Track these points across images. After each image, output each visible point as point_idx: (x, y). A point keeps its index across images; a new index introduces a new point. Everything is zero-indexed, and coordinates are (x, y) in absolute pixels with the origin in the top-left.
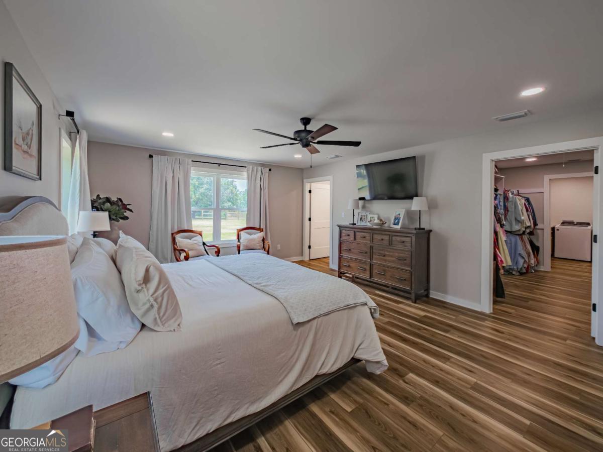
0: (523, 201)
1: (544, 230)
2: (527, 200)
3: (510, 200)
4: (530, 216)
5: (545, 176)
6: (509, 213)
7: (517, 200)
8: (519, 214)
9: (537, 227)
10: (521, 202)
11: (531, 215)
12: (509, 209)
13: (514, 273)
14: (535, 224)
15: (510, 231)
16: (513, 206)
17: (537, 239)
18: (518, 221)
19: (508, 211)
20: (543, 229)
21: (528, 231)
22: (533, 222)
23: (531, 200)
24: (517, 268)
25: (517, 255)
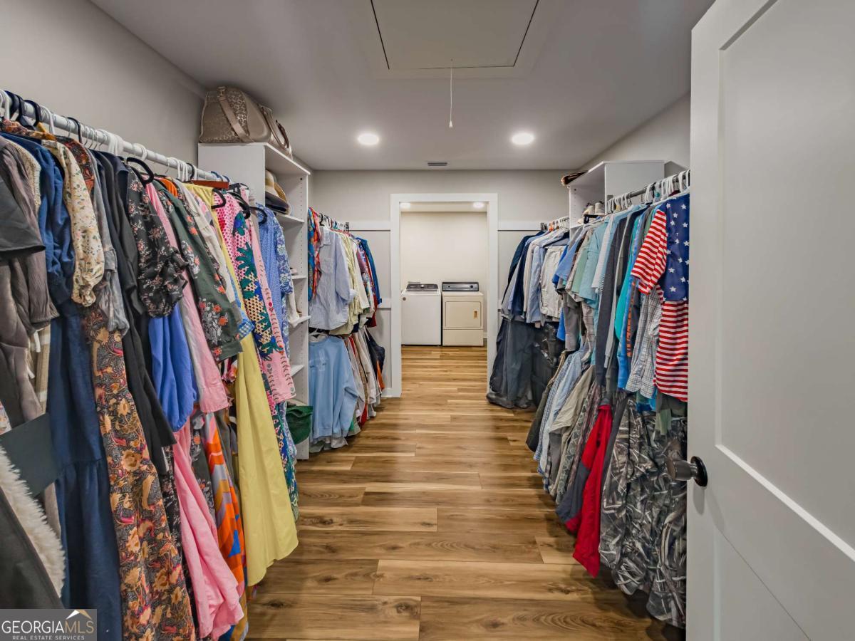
0: (355, 246)
1: (392, 311)
2: (363, 245)
3: (324, 242)
4: (369, 283)
5: (393, 196)
6: (323, 279)
7: (341, 242)
8: (346, 283)
9: (381, 306)
10: (350, 249)
11: (371, 281)
12: (323, 268)
13: (335, 444)
14: (378, 301)
15: (326, 329)
16: (332, 260)
17: (381, 333)
18: (342, 300)
19: (320, 273)
20: (390, 309)
21: (364, 320)
22: (374, 296)
23: (369, 245)
24: (342, 430)
25: (342, 392)
